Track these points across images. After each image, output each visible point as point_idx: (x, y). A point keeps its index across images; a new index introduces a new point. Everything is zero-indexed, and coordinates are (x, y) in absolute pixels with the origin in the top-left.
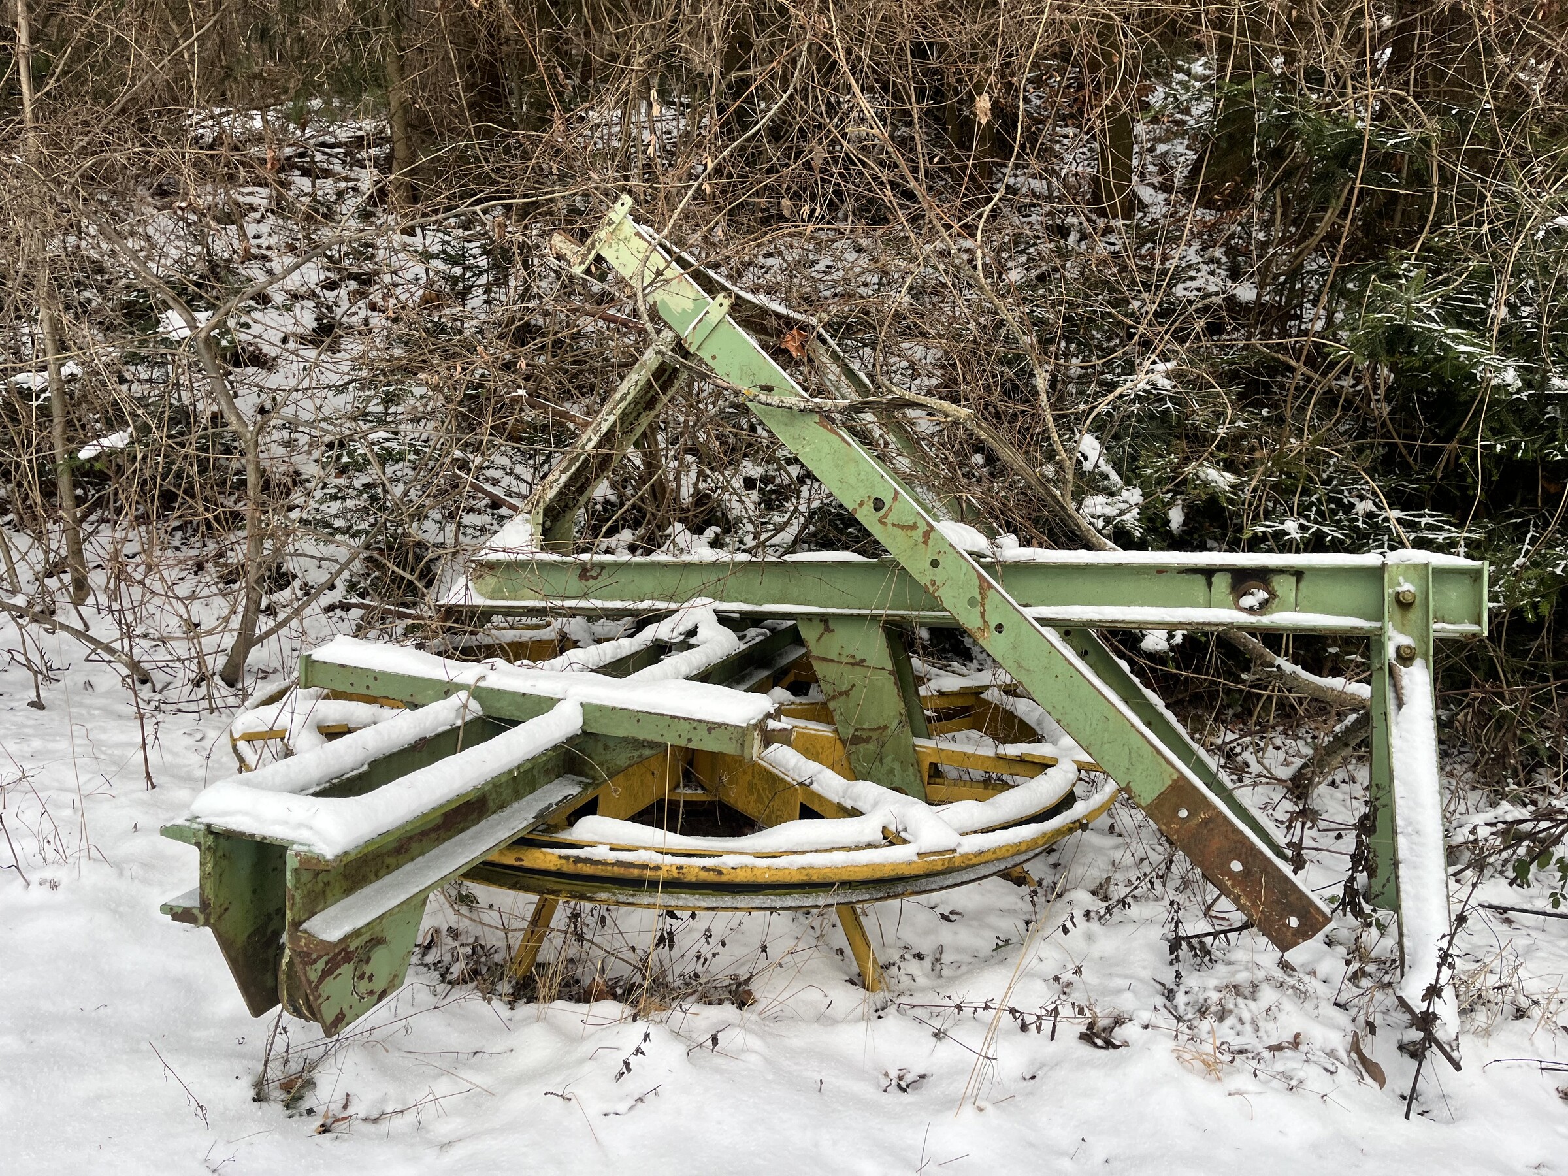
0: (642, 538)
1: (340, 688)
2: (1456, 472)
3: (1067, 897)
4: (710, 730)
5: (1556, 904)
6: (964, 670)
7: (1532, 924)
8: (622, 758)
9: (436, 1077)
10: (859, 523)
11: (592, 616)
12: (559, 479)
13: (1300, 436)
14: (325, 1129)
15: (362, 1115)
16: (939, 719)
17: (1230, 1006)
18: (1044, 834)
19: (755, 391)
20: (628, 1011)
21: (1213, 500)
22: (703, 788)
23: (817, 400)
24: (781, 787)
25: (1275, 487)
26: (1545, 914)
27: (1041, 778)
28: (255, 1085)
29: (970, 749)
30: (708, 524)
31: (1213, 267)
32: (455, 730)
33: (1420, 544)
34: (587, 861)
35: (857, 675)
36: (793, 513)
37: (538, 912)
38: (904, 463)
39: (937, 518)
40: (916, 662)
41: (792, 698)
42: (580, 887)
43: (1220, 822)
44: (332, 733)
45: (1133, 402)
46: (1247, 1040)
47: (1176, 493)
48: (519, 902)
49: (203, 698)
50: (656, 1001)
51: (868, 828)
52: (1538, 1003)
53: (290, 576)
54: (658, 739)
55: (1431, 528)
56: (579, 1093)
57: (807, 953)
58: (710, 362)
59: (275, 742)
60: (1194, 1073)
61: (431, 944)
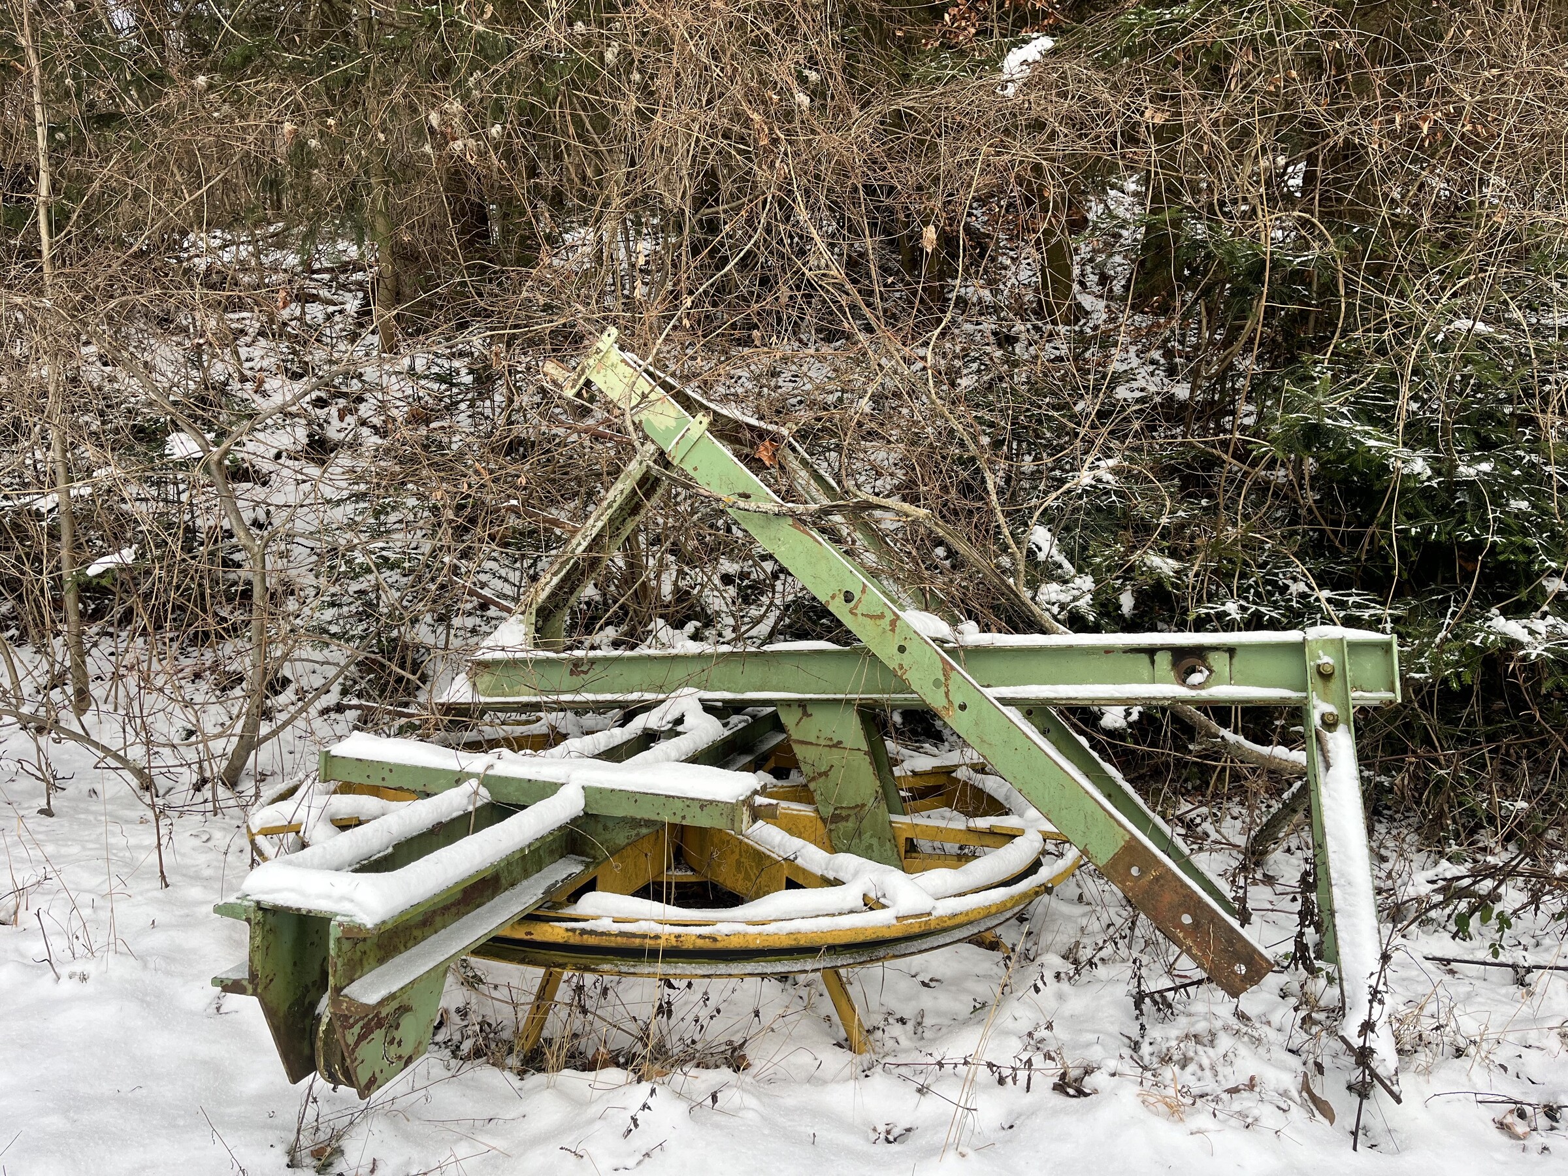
0: (625, 634)
1: (355, 779)
2: (1379, 555)
3: (1038, 961)
4: (702, 807)
5: (1495, 954)
6: (935, 750)
7: (1474, 974)
8: (621, 837)
9: (456, 1142)
10: (831, 614)
11: (580, 709)
12: (549, 582)
13: (1235, 525)
16: (914, 798)
17: (1191, 1054)
18: (1012, 897)
19: (733, 498)
20: (632, 1075)
21: (1159, 584)
22: (692, 870)
23: (790, 505)
24: (768, 863)
25: (1215, 572)
26: (1484, 963)
27: (1009, 848)
28: (289, 1153)
29: (942, 824)
30: (689, 618)
31: (1152, 368)
32: (467, 815)
33: (1351, 622)
34: (592, 932)
35: (835, 756)
36: (769, 607)
37: (543, 988)
38: (870, 558)
39: (902, 608)
40: (890, 745)
41: (775, 781)
42: (584, 960)
43: (1169, 877)
44: (343, 825)
45: (1080, 497)
46: (1209, 1085)
47: (1126, 579)
48: (528, 976)
49: (206, 801)
50: (657, 1067)
51: (848, 895)
52: (1475, 1043)
53: (286, 682)
54: (654, 817)
55: (1358, 606)
56: (591, 1150)
57: (795, 1017)
58: (692, 473)
59: (292, 835)
60: (1157, 1114)
61: (441, 1024)
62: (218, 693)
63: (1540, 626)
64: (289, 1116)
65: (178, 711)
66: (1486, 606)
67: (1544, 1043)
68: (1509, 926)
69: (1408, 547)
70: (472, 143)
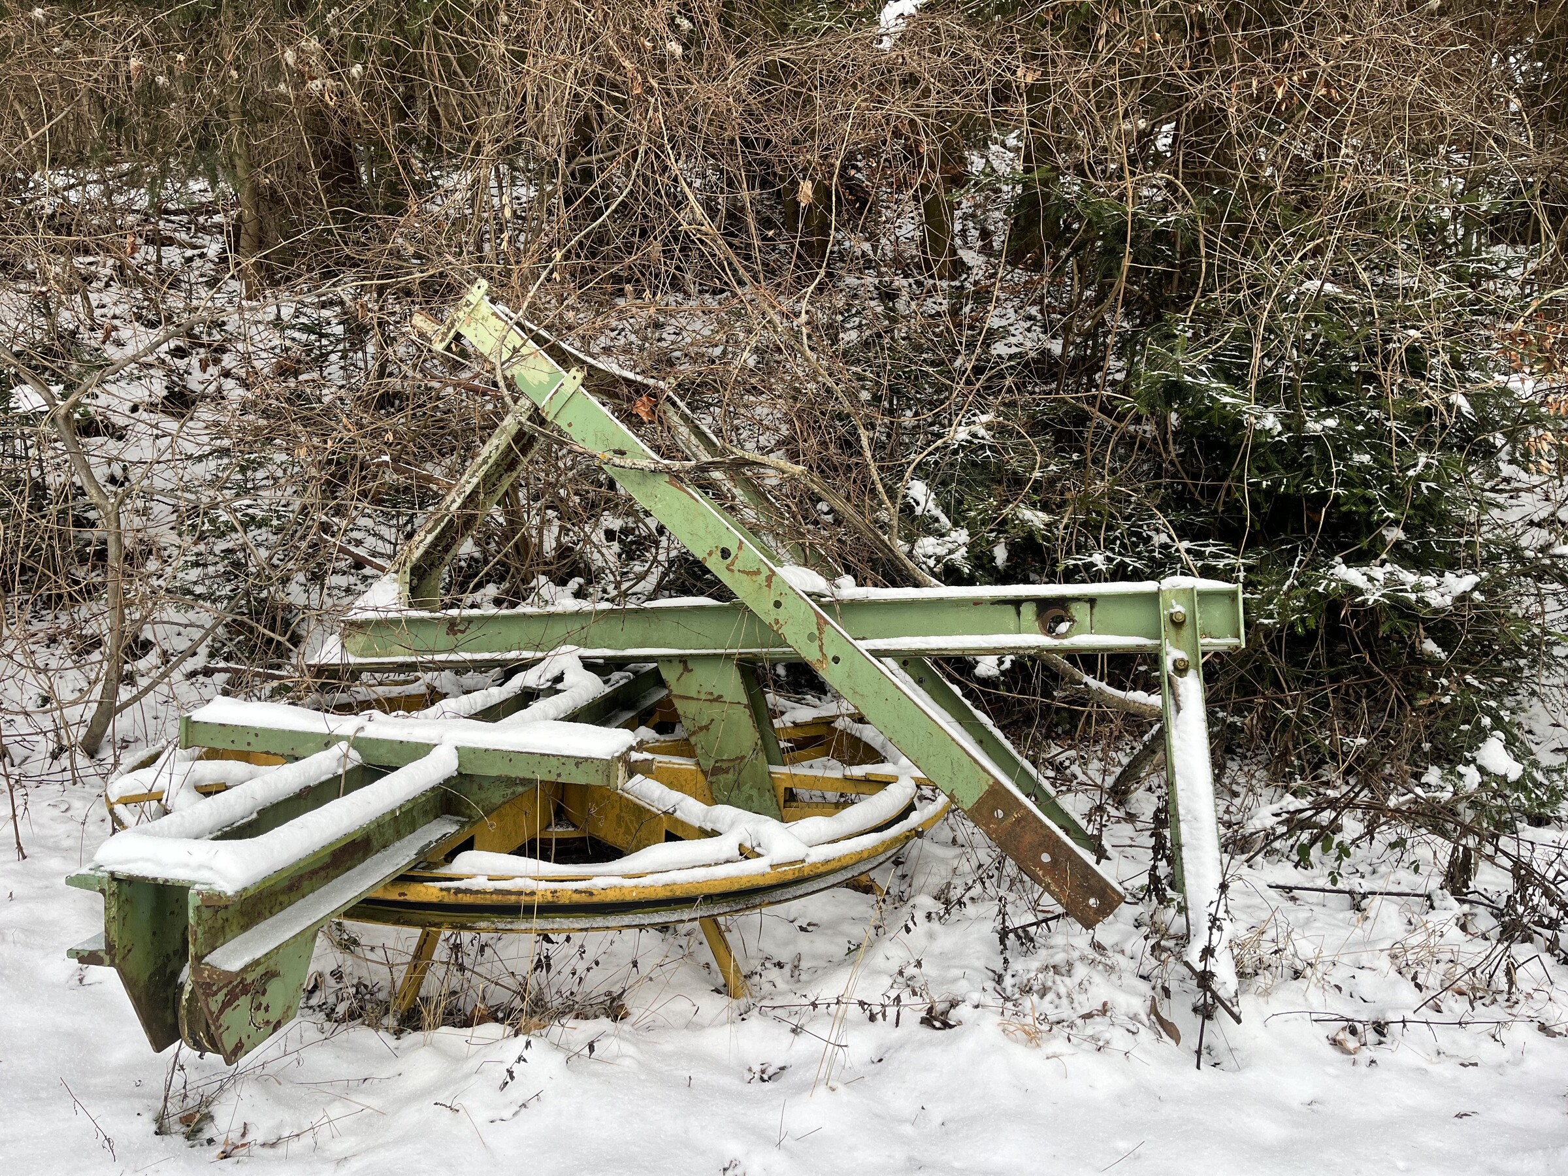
0: (507, 592)
1: (219, 745)
2: (1234, 507)
3: (911, 903)
4: (577, 765)
5: (1334, 881)
6: (816, 702)
7: (1315, 900)
8: (496, 797)
9: (329, 1102)
10: (708, 570)
11: (460, 669)
12: (424, 540)
13: (1103, 479)
14: (225, 1156)
15: (260, 1141)
16: (794, 749)
17: (1049, 984)
18: (883, 842)
19: (609, 455)
20: (509, 1029)
21: (1030, 536)
22: (574, 826)
23: (667, 462)
24: (647, 817)
25: (1084, 524)
26: (1323, 890)
27: (883, 794)
28: (156, 1121)
29: (818, 772)
30: (571, 575)
31: (1029, 323)
32: (337, 778)
33: (1207, 572)
34: (467, 891)
35: (715, 710)
36: (653, 563)
37: (420, 948)
38: (750, 514)
39: (780, 563)
40: (771, 697)
41: (657, 736)
42: (461, 918)
43: (1030, 819)
44: (207, 791)
45: (955, 452)
46: (1066, 1012)
47: (1000, 532)
48: (403, 937)
49: (64, 770)
50: (535, 1019)
51: (725, 846)
52: (1311, 965)
53: (146, 646)
54: (529, 776)
55: (1215, 556)
56: (466, 1103)
57: (674, 965)
58: (565, 428)
59: (154, 804)
60: (1017, 1041)
61: (315, 987)
62: (74, 657)
63: (1379, 573)
64: (157, 1084)
65: (30, 678)
66: (1330, 555)
67: (1376, 964)
68: (1348, 855)
69: (1259, 498)
70: (330, 82)
